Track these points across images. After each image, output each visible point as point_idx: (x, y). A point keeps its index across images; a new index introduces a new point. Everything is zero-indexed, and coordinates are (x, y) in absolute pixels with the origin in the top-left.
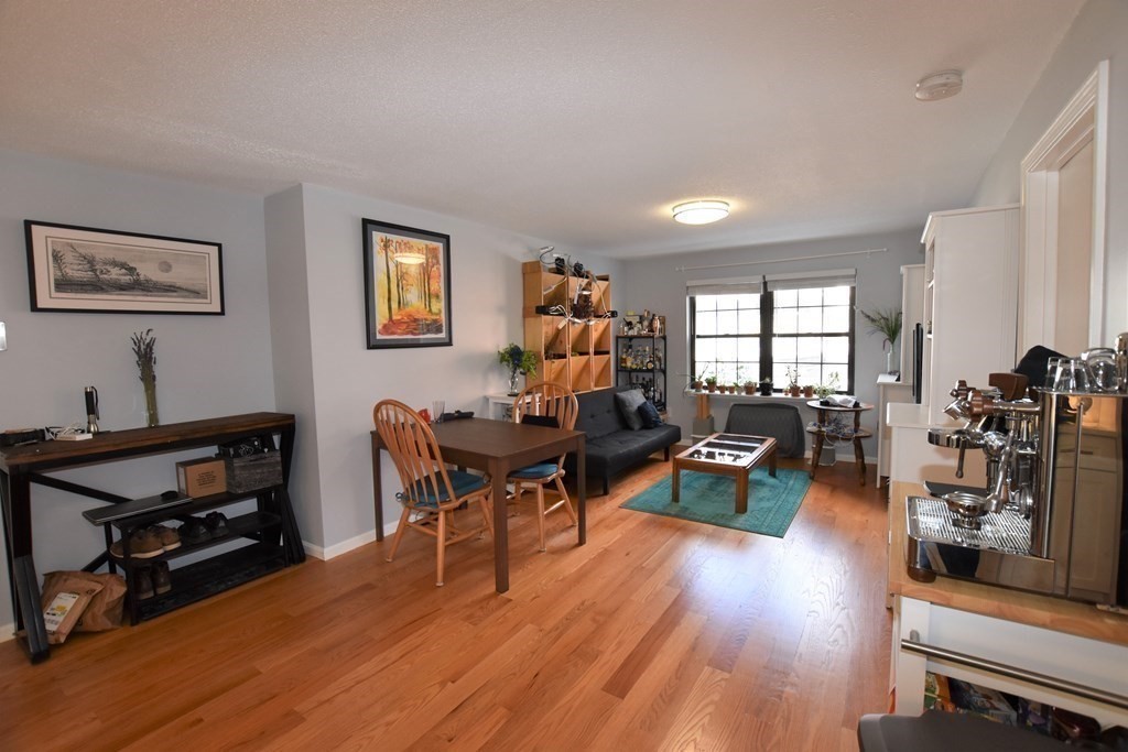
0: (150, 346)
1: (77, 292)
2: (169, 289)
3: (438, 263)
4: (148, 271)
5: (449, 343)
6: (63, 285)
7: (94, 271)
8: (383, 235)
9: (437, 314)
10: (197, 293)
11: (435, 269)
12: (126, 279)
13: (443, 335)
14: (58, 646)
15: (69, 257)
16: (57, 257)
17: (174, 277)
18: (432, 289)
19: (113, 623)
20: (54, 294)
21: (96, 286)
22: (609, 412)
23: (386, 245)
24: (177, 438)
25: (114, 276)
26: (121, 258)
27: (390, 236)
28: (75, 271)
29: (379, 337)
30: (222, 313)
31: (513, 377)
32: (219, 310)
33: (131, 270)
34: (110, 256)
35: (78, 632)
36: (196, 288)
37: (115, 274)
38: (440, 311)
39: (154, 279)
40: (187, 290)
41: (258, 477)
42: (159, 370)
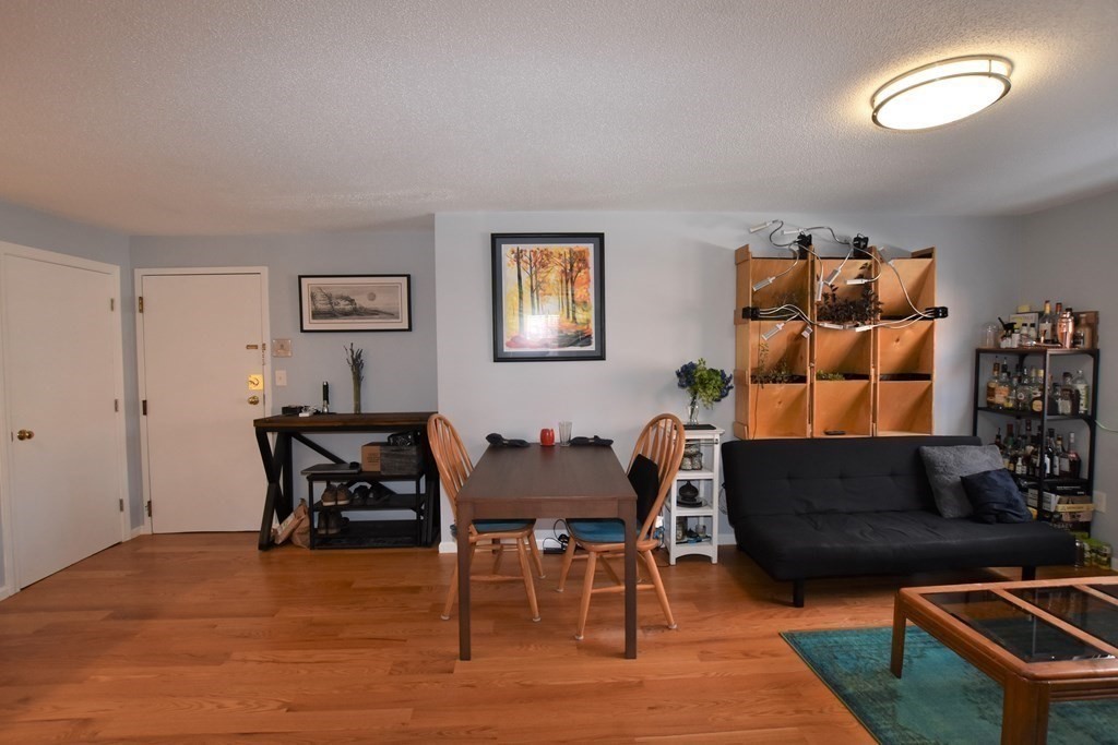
0: (359, 356)
1: (322, 318)
2: (374, 313)
3: (587, 266)
4: (362, 302)
5: (602, 357)
6: (316, 314)
7: (331, 304)
8: (515, 247)
9: (584, 324)
10: (392, 315)
11: (582, 273)
12: (349, 308)
13: (592, 348)
14: (277, 545)
15: (319, 296)
16: (313, 297)
17: (378, 304)
18: (577, 297)
19: (303, 543)
20: (312, 321)
21: (331, 314)
22: (893, 475)
23: (518, 256)
24: (340, 424)
25: (342, 307)
26: (346, 294)
27: (521, 247)
28: (322, 306)
29: (506, 349)
30: (410, 329)
31: (693, 404)
32: (407, 327)
33: (352, 301)
34: (340, 293)
35: (288, 541)
36: (392, 311)
37: (343, 305)
38: (588, 321)
39: (365, 306)
40: (385, 313)
41: (397, 464)
42: (366, 373)
